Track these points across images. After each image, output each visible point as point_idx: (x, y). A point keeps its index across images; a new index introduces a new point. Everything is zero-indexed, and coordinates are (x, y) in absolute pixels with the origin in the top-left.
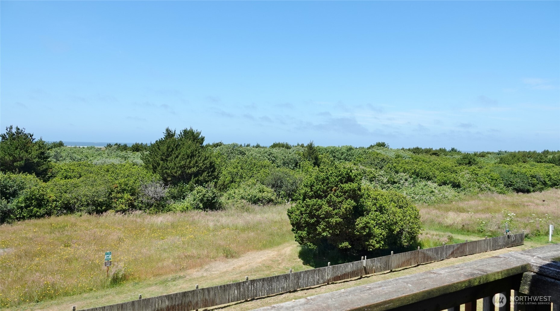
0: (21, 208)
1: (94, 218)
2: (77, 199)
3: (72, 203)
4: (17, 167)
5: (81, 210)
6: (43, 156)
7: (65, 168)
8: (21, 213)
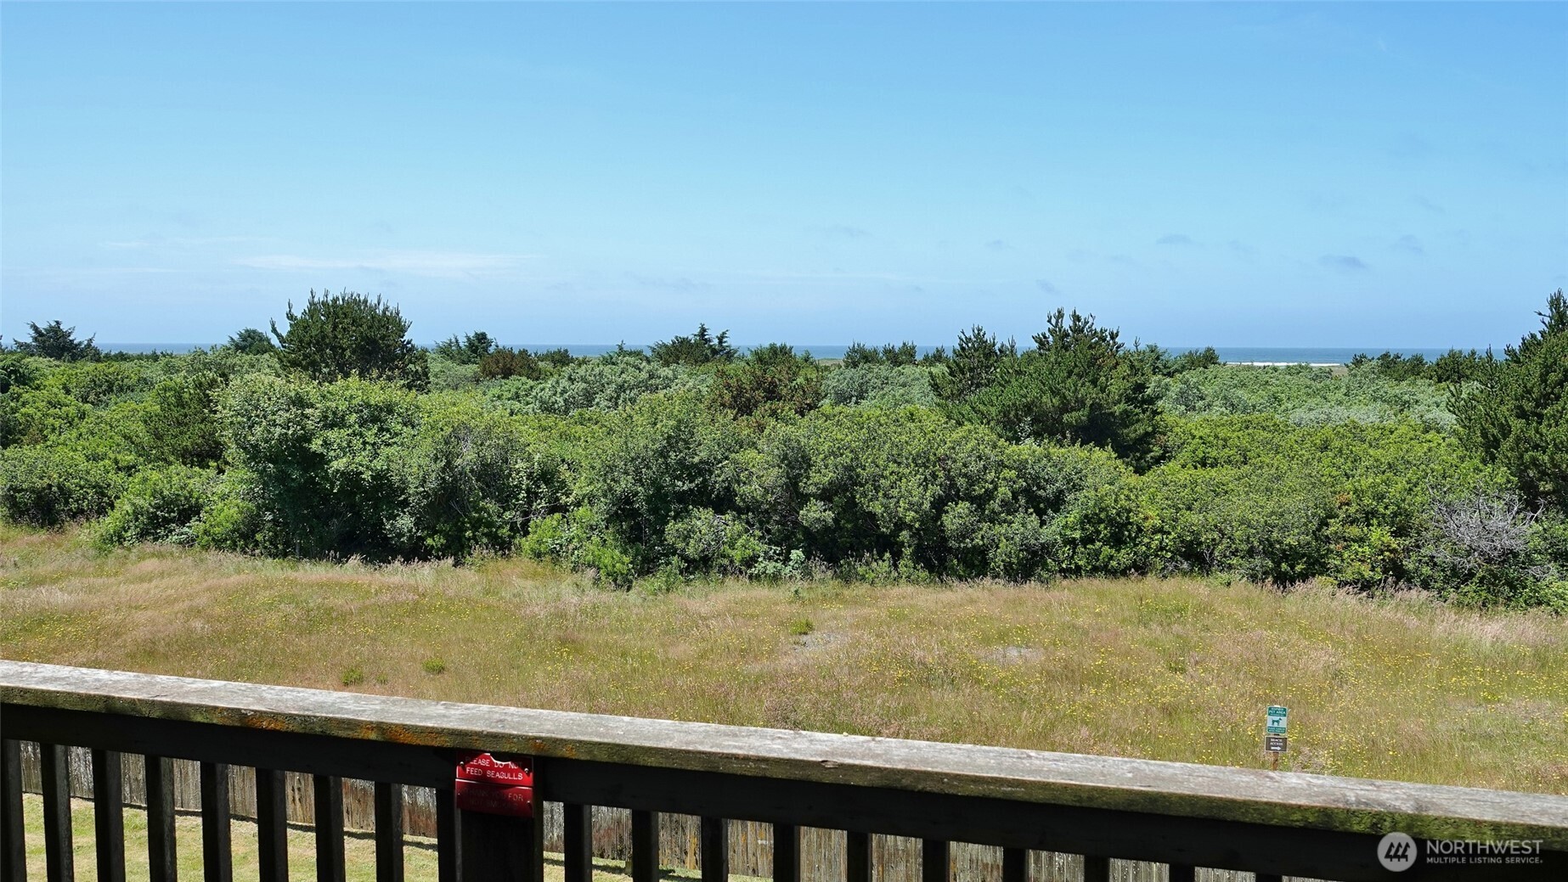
0: (1072, 542)
1: (1266, 593)
2: (1220, 531)
3: (1205, 542)
4: (1070, 425)
5: (1230, 567)
6: (1139, 397)
7: (1201, 434)
8: (1072, 557)
